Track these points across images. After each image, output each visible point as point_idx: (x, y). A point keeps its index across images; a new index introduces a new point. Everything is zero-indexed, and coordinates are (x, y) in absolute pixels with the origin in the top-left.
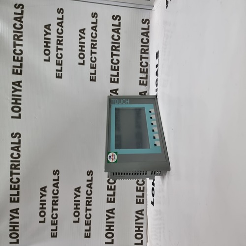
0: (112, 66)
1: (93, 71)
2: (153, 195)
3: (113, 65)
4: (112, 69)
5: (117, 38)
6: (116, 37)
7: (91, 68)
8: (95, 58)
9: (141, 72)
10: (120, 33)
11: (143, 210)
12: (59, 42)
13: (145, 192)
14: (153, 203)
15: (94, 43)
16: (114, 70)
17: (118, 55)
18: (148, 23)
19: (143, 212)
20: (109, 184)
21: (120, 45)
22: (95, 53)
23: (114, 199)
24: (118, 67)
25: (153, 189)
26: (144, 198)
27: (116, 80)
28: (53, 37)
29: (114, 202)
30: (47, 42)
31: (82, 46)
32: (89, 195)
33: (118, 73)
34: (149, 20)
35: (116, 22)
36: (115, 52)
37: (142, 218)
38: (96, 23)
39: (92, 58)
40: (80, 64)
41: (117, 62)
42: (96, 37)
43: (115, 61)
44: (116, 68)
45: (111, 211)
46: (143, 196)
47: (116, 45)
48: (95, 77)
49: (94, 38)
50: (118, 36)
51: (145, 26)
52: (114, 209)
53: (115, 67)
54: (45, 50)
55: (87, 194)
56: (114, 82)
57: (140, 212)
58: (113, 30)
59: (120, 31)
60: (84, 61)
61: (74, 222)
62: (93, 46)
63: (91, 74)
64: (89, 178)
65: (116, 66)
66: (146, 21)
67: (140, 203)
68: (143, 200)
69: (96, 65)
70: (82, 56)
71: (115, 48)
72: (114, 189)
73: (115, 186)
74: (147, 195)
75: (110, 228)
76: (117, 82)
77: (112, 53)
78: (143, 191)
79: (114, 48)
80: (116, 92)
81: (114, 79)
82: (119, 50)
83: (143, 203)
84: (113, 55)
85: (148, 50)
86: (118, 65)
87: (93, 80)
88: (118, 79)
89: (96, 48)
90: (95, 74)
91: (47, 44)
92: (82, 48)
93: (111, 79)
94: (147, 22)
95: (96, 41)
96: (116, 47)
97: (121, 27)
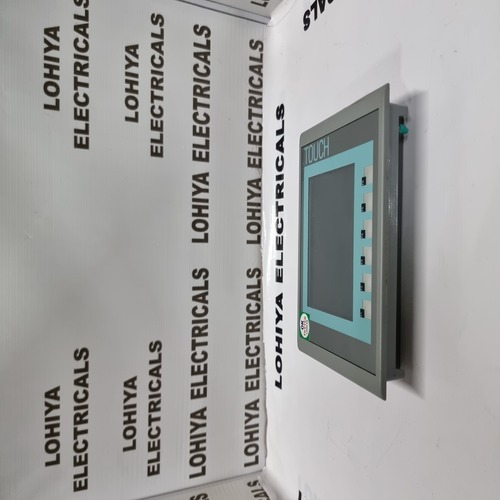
0: (194, 127)
1: (156, 135)
2: (279, 370)
3: (198, 126)
4: (195, 133)
5: (204, 71)
6: (201, 69)
7: (153, 128)
8: (160, 108)
9: (250, 142)
10: (209, 63)
11: (258, 401)
12: (81, 69)
13: (261, 368)
14: (279, 385)
15: (158, 77)
16: (200, 134)
17: (207, 106)
18: (261, 49)
19: (258, 405)
20: (194, 364)
21: (211, 85)
22: (161, 98)
23: (205, 390)
24: (208, 129)
25: (278, 359)
26: (261, 379)
27: (204, 156)
28: (66, 56)
29: (205, 395)
30: (52, 68)
31: (132, 82)
32: (155, 391)
33: (207, 142)
34: (262, 44)
35: (202, 40)
36: (200, 100)
37: (257, 416)
38: (161, 36)
39: (153, 108)
40: (127, 119)
41: (204, 119)
42: (161, 65)
43: (201, 117)
44: (204, 131)
45: (200, 414)
46: (257, 375)
47: (203, 85)
48: (162, 148)
49: (157, 67)
50: (206, 67)
51: (256, 54)
52: (205, 409)
53: (201, 129)
54: (47, 85)
55: (151, 389)
56: (200, 159)
57: (253, 406)
58: (196, 55)
59: (209, 58)
60: (137, 114)
61: (125, 449)
62: (156, 84)
63: (153, 141)
64: (155, 356)
65: (204, 127)
66: (256, 45)
67: (252, 388)
68: (258, 382)
69: (162, 122)
70: (132, 103)
71: (200, 91)
72: (205, 371)
73: (206, 366)
74: (265, 372)
75: (198, 446)
76: (207, 159)
77: (195, 100)
78: (258, 365)
79: (198, 91)
80: (205, 179)
81: (200, 153)
82: (208, 96)
83: (257, 387)
84: (196, 104)
85: (261, 100)
86: (208, 125)
87: (157, 154)
88: (207, 154)
89: (161, 88)
90: (160, 141)
91: (51, 72)
92: (131, 87)
93: (194, 152)
94: (260, 46)
95: (161, 73)
96: (202, 90)
97: (212, 51)
